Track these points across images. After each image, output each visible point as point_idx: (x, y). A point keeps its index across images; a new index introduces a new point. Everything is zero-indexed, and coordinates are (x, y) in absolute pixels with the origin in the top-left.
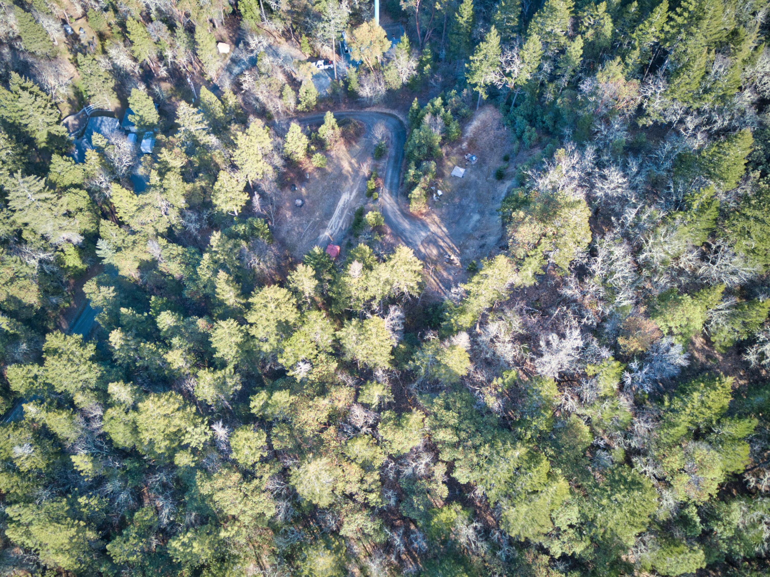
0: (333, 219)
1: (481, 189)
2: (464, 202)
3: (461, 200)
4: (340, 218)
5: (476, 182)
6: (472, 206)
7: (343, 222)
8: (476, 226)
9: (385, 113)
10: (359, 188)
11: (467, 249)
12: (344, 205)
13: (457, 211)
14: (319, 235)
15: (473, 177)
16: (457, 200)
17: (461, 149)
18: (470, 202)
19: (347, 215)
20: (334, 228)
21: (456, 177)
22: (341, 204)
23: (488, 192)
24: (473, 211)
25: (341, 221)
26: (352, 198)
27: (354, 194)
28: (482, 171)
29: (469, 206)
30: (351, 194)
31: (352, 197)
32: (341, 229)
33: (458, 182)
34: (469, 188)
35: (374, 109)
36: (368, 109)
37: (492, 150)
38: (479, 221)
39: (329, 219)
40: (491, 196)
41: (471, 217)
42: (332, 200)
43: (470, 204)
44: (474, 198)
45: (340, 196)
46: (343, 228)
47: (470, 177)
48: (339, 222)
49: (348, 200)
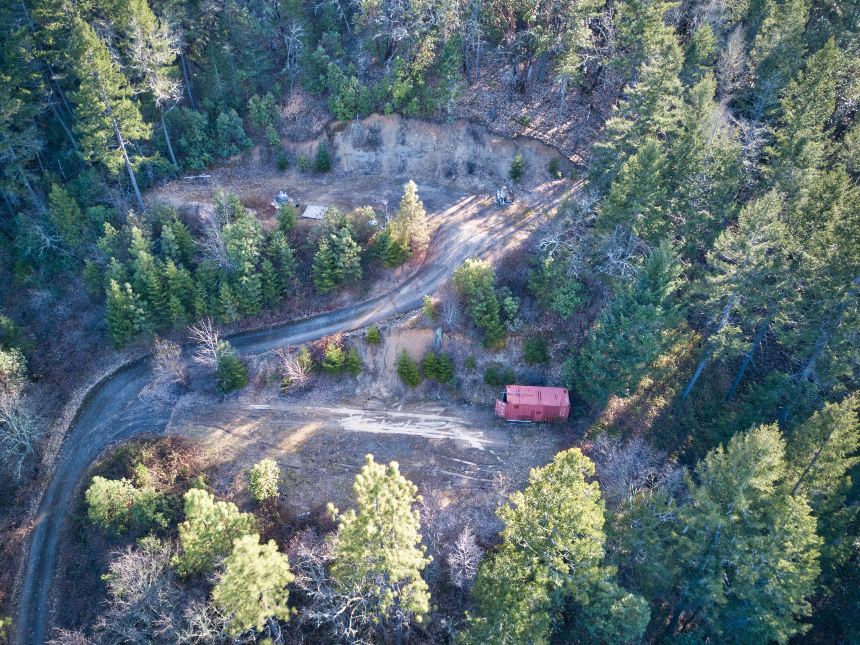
0: (422, 432)
1: (349, 187)
2: (381, 200)
4: (414, 421)
5: (334, 195)
6: (387, 192)
7: (426, 413)
8: (427, 184)
9: (79, 411)
10: (328, 402)
11: (476, 187)
12: (380, 421)
15: (323, 198)
18: (381, 195)
19: (403, 410)
20: (447, 426)
22: (376, 429)
23: (354, 180)
24: (399, 189)
25: (423, 417)
26: (357, 411)
27: (343, 410)
28: (309, 190)
29: (390, 195)
30: (347, 416)
31: (351, 412)
32: (445, 414)
34: (349, 199)
35: (57, 442)
36: (48, 459)
37: (257, 186)
38: (417, 182)
39: (426, 439)
40: (362, 176)
42: (371, 447)
43: (385, 194)
44: (371, 192)
45: (353, 434)
46: (442, 409)
47: (325, 201)
48: (427, 421)
49: (364, 417)
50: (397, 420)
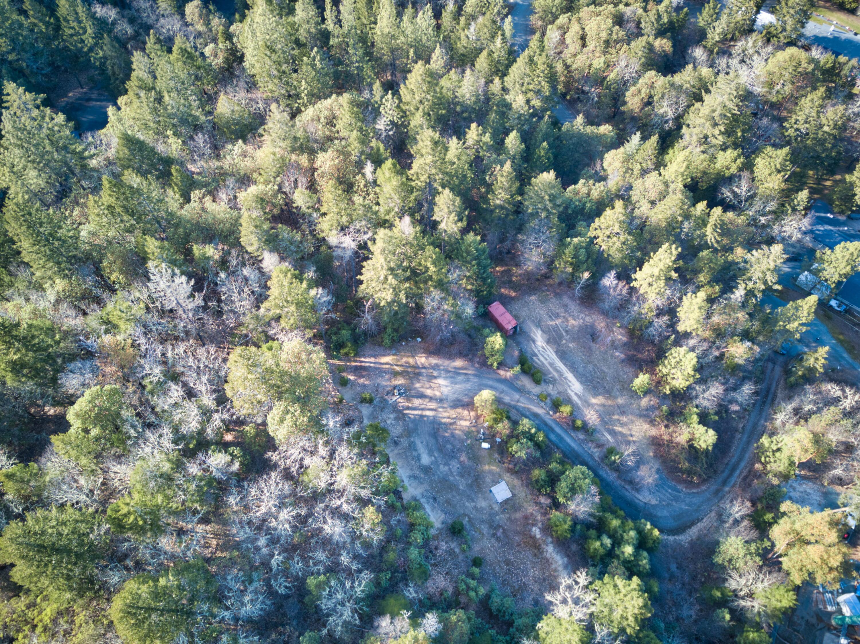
0: (554, 356)
1: (458, 498)
2: (455, 465)
3: (460, 462)
4: (551, 364)
5: (473, 501)
6: (444, 469)
7: (543, 363)
8: (416, 450)
11: (395, 419)
12: (566, 378)
13: (449, 446)
14: (542, 330)
15: (482, 504)
16: (463, 458)
17: (534, 525)
18: (450, 469)
19: (550, 373)
20: (541, 349)
21: (496, 482)
22: (570, 376)
23: (448, 502)
24: (435, 462)
25: (545, 362)
26: (569, 392)
28: (483, 521)
29: (445, 464)
31: (572, 394)
32: (536, 355)
33: (488, 480)
34: (470, 486)
37: (508, 563)
38: (419, 458)
39: (556, 352)
40: (441, 499)
41: (431, 453)
42: (581, 370)
43: (446, 468)
44: (451, 478)
45: (581, 383)
46: (534, 358)
47: (485, 499)
48: (546, 359)
49: (569, 386)
50: (558, 371)
